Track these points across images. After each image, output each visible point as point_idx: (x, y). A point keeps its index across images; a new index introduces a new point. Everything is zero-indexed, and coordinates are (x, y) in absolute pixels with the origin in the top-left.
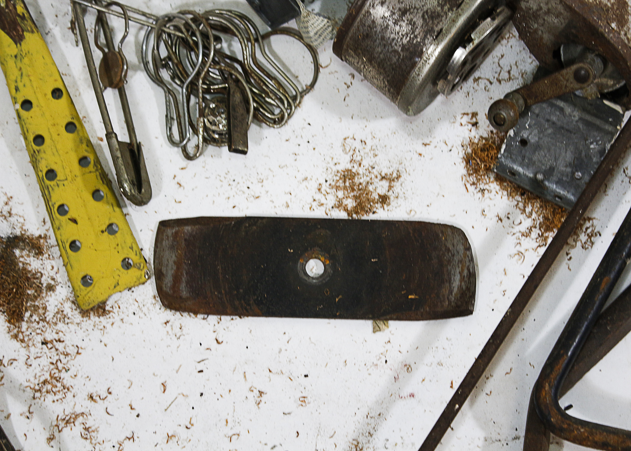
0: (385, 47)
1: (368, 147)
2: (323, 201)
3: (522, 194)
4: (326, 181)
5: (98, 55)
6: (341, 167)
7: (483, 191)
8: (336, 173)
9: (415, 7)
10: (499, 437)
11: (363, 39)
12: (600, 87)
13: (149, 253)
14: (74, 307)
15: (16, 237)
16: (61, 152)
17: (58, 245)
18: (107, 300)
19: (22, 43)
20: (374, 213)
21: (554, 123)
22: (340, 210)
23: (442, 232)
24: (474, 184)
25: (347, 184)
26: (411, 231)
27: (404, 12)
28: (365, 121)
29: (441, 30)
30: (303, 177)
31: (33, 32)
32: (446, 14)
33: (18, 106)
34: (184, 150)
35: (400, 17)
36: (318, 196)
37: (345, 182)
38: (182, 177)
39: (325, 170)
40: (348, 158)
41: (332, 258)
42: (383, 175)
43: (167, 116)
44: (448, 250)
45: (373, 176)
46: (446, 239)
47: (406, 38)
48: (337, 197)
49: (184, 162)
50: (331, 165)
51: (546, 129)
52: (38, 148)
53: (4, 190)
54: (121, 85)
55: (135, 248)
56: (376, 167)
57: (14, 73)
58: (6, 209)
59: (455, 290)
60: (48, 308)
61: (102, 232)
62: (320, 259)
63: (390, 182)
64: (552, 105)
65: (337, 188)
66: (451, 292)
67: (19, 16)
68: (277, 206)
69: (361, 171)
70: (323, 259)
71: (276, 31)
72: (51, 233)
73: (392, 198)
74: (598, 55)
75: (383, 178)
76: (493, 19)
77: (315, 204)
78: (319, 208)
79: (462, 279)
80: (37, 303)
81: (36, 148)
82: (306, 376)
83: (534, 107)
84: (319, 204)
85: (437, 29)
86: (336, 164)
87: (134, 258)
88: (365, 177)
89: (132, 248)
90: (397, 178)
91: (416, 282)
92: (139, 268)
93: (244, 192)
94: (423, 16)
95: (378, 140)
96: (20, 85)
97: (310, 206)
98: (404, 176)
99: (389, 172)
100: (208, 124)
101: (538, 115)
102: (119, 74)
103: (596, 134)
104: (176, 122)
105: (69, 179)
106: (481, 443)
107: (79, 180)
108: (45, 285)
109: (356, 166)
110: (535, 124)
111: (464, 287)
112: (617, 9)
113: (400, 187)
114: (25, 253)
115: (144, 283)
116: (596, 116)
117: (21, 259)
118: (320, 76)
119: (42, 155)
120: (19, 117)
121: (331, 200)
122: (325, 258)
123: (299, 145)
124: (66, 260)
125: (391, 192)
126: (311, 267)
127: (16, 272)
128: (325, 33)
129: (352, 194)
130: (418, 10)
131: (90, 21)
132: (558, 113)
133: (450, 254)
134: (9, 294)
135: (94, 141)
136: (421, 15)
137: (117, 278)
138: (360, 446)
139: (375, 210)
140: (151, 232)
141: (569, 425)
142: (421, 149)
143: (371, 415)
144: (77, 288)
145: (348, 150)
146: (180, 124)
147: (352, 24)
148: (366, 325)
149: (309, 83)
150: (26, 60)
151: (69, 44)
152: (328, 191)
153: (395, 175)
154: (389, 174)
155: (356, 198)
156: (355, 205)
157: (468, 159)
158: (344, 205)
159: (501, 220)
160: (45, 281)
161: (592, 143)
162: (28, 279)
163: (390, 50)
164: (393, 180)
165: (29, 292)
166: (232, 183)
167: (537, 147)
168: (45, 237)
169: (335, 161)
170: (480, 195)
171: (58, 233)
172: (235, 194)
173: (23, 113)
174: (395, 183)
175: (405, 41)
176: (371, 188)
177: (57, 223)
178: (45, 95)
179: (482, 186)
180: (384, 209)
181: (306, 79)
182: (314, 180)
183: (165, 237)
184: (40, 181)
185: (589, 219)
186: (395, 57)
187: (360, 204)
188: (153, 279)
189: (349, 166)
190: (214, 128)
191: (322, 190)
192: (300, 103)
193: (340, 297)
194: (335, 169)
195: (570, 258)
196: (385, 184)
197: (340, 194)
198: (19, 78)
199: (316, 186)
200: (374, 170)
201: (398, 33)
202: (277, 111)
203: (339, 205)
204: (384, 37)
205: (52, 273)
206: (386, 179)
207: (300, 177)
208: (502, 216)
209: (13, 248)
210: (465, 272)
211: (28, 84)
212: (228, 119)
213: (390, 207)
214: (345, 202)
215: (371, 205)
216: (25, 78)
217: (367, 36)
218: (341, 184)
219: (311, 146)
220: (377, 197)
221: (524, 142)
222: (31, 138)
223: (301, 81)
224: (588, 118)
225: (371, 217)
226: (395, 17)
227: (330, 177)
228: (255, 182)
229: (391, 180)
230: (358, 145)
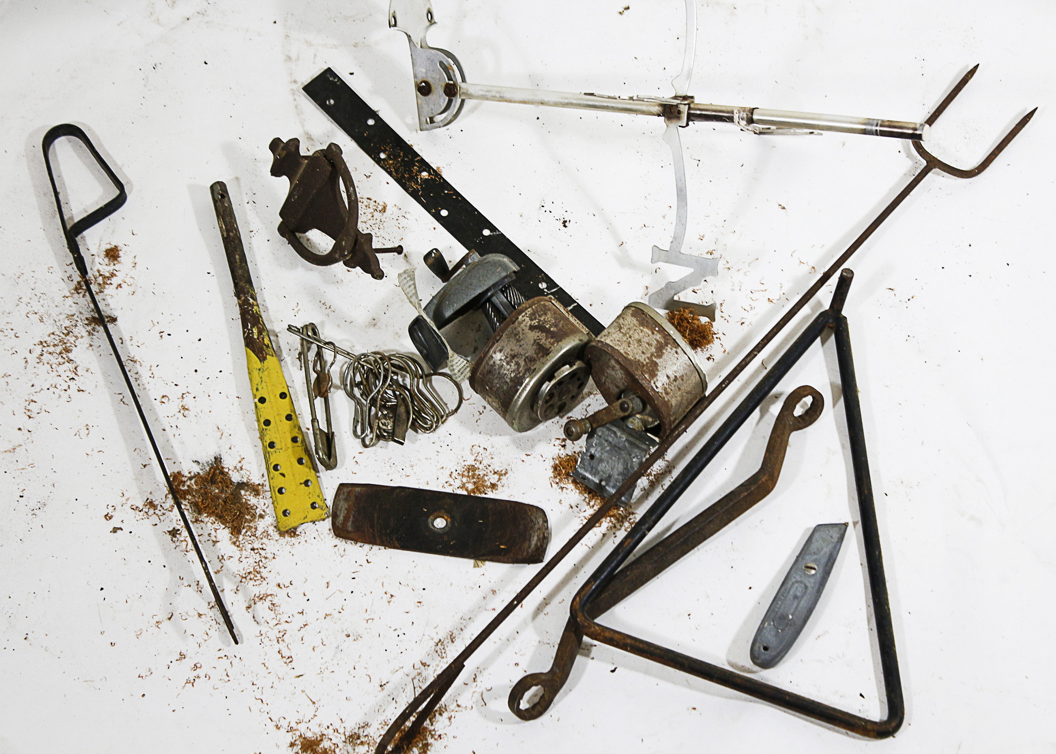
0: (500, 379)
1: (488, 452)
2: (452, 483)
3: (589, 493)
4: (456, 471)
5: (314, 376)
6: (467, 463)
7: (562, 488)
8: (463, 466)
10: (548, 642)
11: (487, 374)
12: (644, 423)
13: (330, 503)
14: (275, 530)
15: (243, 483)
16: (280, 432)
17: (271, 491)
18: (298, 526)
19: (265, 362)
20: (486, 494)
21: (610, 443)
22: (463, 489)
23: (530, 510)
24: (557, 483)
25: (470, 474)
26: (509, 506)
27: (513, 357)
28: (488, 435)
29: (535, 369)
30: (441, 466)
31: (273, 356)
32: (539, 359)
33: (256, 400)
34: (363, 440)
35: (510, 359)
36: (449, 479)
37: (469, 472)
38: (359, 458)
39: (457, 463)
40: (473, 458)
41: (452, 517)
42: (496, 471)
43: (354, 419)
44: (532, 521)
45: (489, 471)
46: (531, 514)
47: (513, 373)
48: (462, 481)
49: (362, 449)
50: (461, 461)
51: (606, 447)
52: (266, 427)
53: (239, 454)
54: (326, 394)
55: (321, 496)
56: (491, 465)
57: (257, 380)
58: (240, 465)
59: (533, 546)
60: (258, 529)
61: (301, 484)
62: (444, 518)
63: (500, 476)
64: (609, 429)
65: (463, 476)
66: (529, 547)
67: (265, 345)
68: (421, 482)
69: (481, 467)
70: (446, 517)
71: (435, 374)
72: (267, 483)
73: (499, 486)
74: (638, 397)
75: (495, 473)
76: (571, 366)
77: (446, 484)
78: (449, 486)
79: (539, 539)
80: (251, 525)
81: (264, 427)
82: (424, 589)
83: (598, 430)
84: (449, 484)
85: (532, 368)
86: (464, 461)
87: (319, 503)
88: (483, 471)
89: (319, 496)
90: (505, 474)
91: (507, 537)
92: (322, 509)
93: (399, 472)
94: (525, 360)
95: (495, 448)
96: (260, 388)
97: (443, 485)
98: (510, 472)
99: (500, 469)
100: (381, 425)
101: (600, 437)
102: (326, 386)
103: (636, 450)
104: (360, 423)
105: (283, 449)
106: (536, 643)
107: (290, 451)
108: (258, 514)
109: (478, 463)
110: (599, 443)
111: (539, 544)
112: (651, 366)
113: (506, 479)
114: (248, 493)
115: (324, 520)
116: (636, 438)
117: (245, 497)
118: (462, 405)
119: (268, 432)
120: (256, 406)
121: (458, 483)
123: (441, 446)
124: (274, 499)
125: (499, 483)
126: (438, 522)
127: (241, 504)
128: (465, 372)
129: (473, 481)
130: (522, 355)
131: (311, 355)
132: (613, 435)
133: (533, 523)
134: (234, 516)
135: (304, 429)
136: (523, 359)
137: (307, 513)
138: (454, 635)
139: (486, 492)
140: (333, 490)
141: (589, 624)
142: (524, 457)
143: (464, 618)
144: (279, 517)
145: (474, 453)
146: (362, 424)
147: (481, 364)
148: (470, 562)
149: (454, 409)
150: (266, 373)
151: (296, 368)
152: (457, 477)
153: (503, 472)
154: (499, 471)
155: (475, 483)
156: (473, 487)
157: (555, 468)
158: (466, 487)
159: (572, 507)
160: (258, 512)
161: (634, 457)
162: (248, 509)
163: (503, 381)
164: (502, 475)
165: (247, 517)
166: (392, 465)
167: (601, 460)
168: (263, 485)
169: (464, 459)
170: (560, 490)
171: (271, 481)
172: (393, 472)
173: (259, 404)
174: (503, 477)
175: (513, 375)
176: (486, 478)
177: (271, 475)
178: (275, 395)
179: (563, 485)
180: (493, 492)
181: (453, 406)
182: (448, 469)
183: (342, 493)
184: (264, 447)
185: (633, 514)
186: (506, 385)
187: (477, 488)
188: (331, 518)
189: (473, 463)
190: (384, 427)
191: (453, 476)
192: (445, 420)
193: (454, 542)
194: (463, 463)
195: (616, 536)
196: (496, 477)
197: (465, 480)
198: (260, 383)
199: (449, 473)
200: (490, 467)
201: (509, 370)
202: (429, 423)
203: (463, 486)
204: (500, 372)
205: (264, 508)
206: (497, 474)
207: (440, 466)
208: (573, 506)
209: (240, 489)
210: (541, 536)
211: (265, 387)
212: (394, 422)
213: (497, 491)
214: (467, 485)
215: (484, 488)
216: (263, 383)
217: (490, 372)
218: (466, 473)
219: (449, 448)
220: (489, 484)
221: (592, 457)
222: (262, 420)
223: (449, 407)
224: (631, 439)
225: (483, 495)
226: (508, 360)
227: (459, 468)
228: (408, 466)
229: (501, 475)
230: (481, 450)
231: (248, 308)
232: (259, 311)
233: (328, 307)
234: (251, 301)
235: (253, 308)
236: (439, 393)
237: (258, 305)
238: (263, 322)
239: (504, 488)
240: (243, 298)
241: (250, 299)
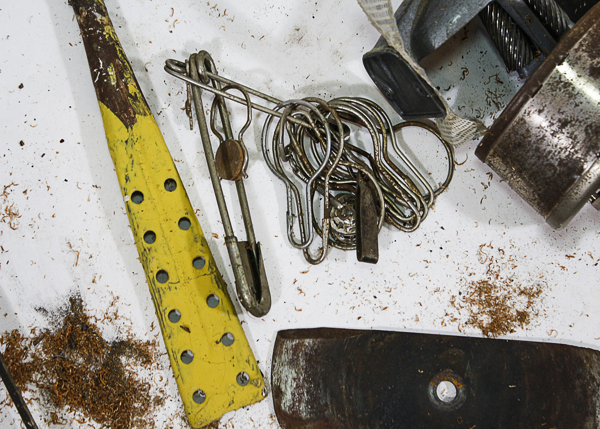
0: (539, 159)
1: (507, 257)
2: (456, 316)
4: (460, 293)
5: (215, 143)
6: (476, 279)
8: (471, 285)
9: (578, 120)
11: (514, 147)
13: (265, 366)
14: (184, 424)
15: (122, 342)
16: (173, 251)
17: (168, 353)
18: (220, 418)
19: (134, 127)
20: (512, 331)
22: (474, 327)
25: (483, 298)
26: (553, 355)
27: (564, 124)
28: (503, 227)
30: (435, 287)
31: (145, 115)
33: (128, 198)
34: (306, 253)
35: (559, 128)
36: (451, 310)
37: (480, 295)
38: (303, 281)
39: (459, 281)
40: (484, 268)
41: (466, 381)
42: (522, 289)
43: (288, 213)
44: (593, 379)
45: (511, 290)
46: (590, 365)
47: (565, 152)
48: (472, 311)
49: (307, 266)
50: (466, 275)
52: (149, 246)
53: (110, 289)
54: (239, 178)
55: (252, 362)
56: (515, 279)
57: (124, 161)
58: (112, 310)
60: (156, 424)
61: (217, 343)
62: (452, 382)
63: (530, 297)
65: (472, 302)
67: (130, 96)
68: (406, 319)
69: (498, 283)
70: (456, 383)
71: (410, 123)
72: (160, 338)
73: (531, 316)
75: (522, 292)
77: (447, 318)
78: (452, 323)
80: (143, 418)
81: (147, 245)
84: (452, 319)
86: (471, 274)
87: (250, 374)
88: (502, 291)
89: (248, 362)
90: (537, 293)
91: (557, 413)
92: (256, 385)
93: (370, 302)
94: (586, 130)
95: (517, 249)
96: (131, 175)
97: (442, 320)
98: (545, 291)
99: (528, 285)
100: (334, 226)
102: (239, 168)
104: (297, 219)
105: (182, 281)
107: (192, 282)
108: (152, 398)
109: (493, 278)
113: (540, 304)
114: (131, 360)
115: (260, 401)
117: (128, 368)
118: (455, 173)
119: (153, 254)
120: (129, 210)
121: (465, 315)
122: (458, 382)
123: (431, 251)
124: (177, 373)
125: (530, 310)
126: (442, 390)
127: (123, 383)
128: (468, 134)
129: (488, 309)
130: (580, 122)
131: (207, 103)
133: (595, 383)
134: (115, 408)
135: (208, 237)
136: (583, 128)
137: (232, 394)
139: (512, 328)
140: (269, 343)
142: (564, 261)
144: (188, 404)
145: (484, 260)
146: (302, 223)
147: (502, 131)
149: (443, 182)
150: (137, 146)
151: (182, 126)
152: (462, 304)
153: (535, 290)
154: (528, 288)
155: (492, 313)
156: (490, 321)
158: (478, 321)
160: (153, 393)
162: (135, 391)
163: (545, 162)
164: (533, 295)
165: (136, 405)
166: (357, 291)
168: (154, 344)
169: (470, 271)
171: (169, 341)
172: (360, 304)
173: (134, 206)
174: (535, 299)
175: (563, 155)
176: (508, 303)
177: (168, 330)
178: (158, 186)
180: (522, 328)
181: (440, 177)
182: (447, 290)
183: (284, 350)
184: (151, 282)
186: (550, 171)
187: (495, 321)
188: (270, 395)
189: (485, 278)
190: (341, 231)
191: (455, 303)
192: (433, 203)
193: (474, 426)
194: (470, 279)
196: (524, 299)
197: (475, 309)
198: (130, 166)
199: (449, 298)
200: (512, 283)
201: (556, 146)
202: (407, 213)
203: (474, 321)
204: (539, 148)
205: (161, 385)
206: (525, 294)
207: (432, 287)
209: (119, 354)
211: (139, 173)
212: (357, 222)
213: (529, 326)
214: (480, 318)
215: (508, 322)
216: (136, 167)
217: (519, 145)
218: (475, 297)
219: (444, 253)
220: (515, 314)
222: (142, 234)
223: (434, 178)
225: (508, 336)
226: (555, 128)
227: (464, 288)
228: (383, 291)
229: (530, 295)
230: (496, 255)
231: (95, 31)
232: (114, 33)
233: (222, 14)
234: (99, 17)
235: (103, 30)
236: (416, 154)
237: (110, 23)
238: (121, 52)
239: (541, 319)
240: (84, 14)
241: (97, 14)
